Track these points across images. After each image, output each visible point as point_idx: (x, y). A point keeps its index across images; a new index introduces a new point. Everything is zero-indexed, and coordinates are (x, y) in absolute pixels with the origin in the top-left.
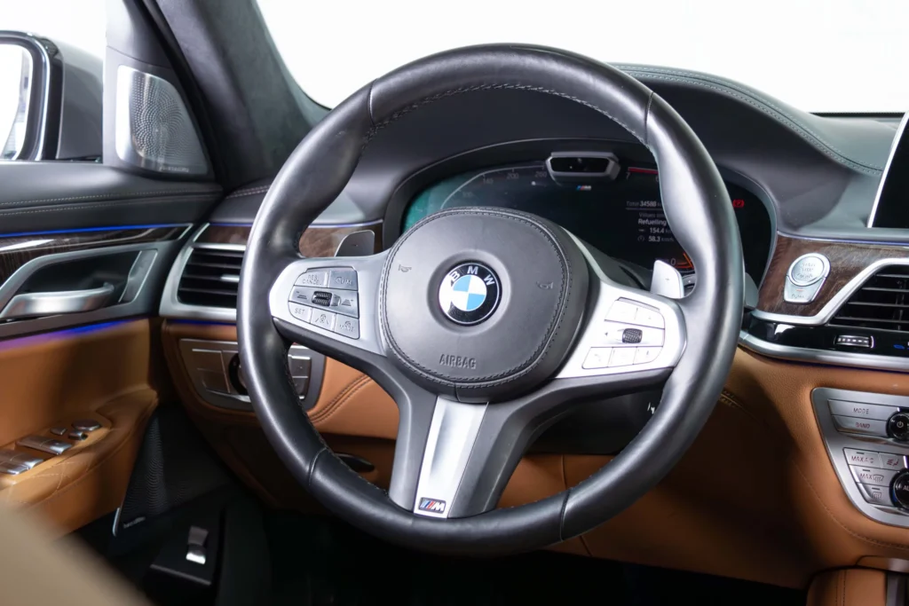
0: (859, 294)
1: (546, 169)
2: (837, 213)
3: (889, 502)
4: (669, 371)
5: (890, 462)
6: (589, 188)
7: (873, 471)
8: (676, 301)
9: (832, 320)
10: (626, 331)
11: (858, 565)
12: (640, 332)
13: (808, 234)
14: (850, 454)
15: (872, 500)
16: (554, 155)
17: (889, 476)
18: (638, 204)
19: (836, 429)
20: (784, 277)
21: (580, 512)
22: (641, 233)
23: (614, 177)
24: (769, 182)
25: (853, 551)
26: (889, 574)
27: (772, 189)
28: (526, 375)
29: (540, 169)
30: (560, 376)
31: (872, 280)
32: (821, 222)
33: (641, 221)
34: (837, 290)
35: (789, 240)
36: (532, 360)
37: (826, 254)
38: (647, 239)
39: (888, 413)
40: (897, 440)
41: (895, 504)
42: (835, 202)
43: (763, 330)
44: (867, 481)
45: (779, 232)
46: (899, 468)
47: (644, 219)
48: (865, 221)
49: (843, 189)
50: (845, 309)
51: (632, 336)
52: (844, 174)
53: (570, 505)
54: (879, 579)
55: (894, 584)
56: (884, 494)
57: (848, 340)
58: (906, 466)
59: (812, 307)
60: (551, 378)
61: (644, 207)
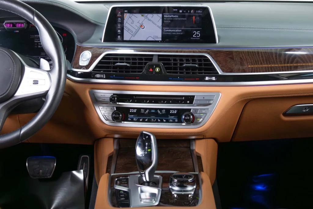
0: (100, 62)
1: (3, 26)
2: (93, 37)
3: (112, 120)
4: (47, 92)
5: (111, 109)
6: (18, 31)
7: (107, 112)
8: (48, 71)
9: (93, 70)
10: (34, 81)
11: (106, 137)
12: (38, 81)
13: (85, 45)
14: (101, 107)
15: (107, 120)
16: (6, 22)
17: (111, 113)
18: (34, 36)
19: (97, 101)
20: (79, 58)
21: (25, 133)
22: (36, 45)
23: (26, 28)
24: (73, 29)
25: (104, 134)
26: (114, 138)
27: (75, 31)
28: (5, 96)
29: (2, 26)
30: (15, 95)
31: (103, 58)
32: (88, 41)
33: (35, 41)
34: (94, 61)
35: (80, 47)
36: (7, 91)
37: (90, 51)
38: (38, 47)
39: (109, 95)
40: (113, 103)
41: (113, 120)
42: (92, 34)
43: (74, 74)
44: (105, 115)
45: (77, 44)
46: (114, 110)
47: (36, 40)
48: (101, 40)
49: (94, 30)
50: (96, 67)
51: (36, 82)
52: (94, 26)
53: (22, 132)
54: (111, 141)
55: (116, 141)
56: (110, 118)
57: (98, 76)
58: (115, 110)
59: (87, 67)
60: (13, 96)
61: (36, 37)
